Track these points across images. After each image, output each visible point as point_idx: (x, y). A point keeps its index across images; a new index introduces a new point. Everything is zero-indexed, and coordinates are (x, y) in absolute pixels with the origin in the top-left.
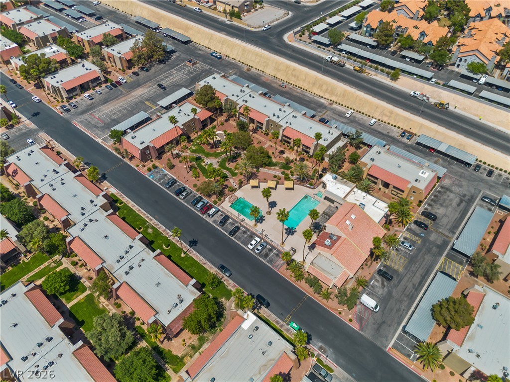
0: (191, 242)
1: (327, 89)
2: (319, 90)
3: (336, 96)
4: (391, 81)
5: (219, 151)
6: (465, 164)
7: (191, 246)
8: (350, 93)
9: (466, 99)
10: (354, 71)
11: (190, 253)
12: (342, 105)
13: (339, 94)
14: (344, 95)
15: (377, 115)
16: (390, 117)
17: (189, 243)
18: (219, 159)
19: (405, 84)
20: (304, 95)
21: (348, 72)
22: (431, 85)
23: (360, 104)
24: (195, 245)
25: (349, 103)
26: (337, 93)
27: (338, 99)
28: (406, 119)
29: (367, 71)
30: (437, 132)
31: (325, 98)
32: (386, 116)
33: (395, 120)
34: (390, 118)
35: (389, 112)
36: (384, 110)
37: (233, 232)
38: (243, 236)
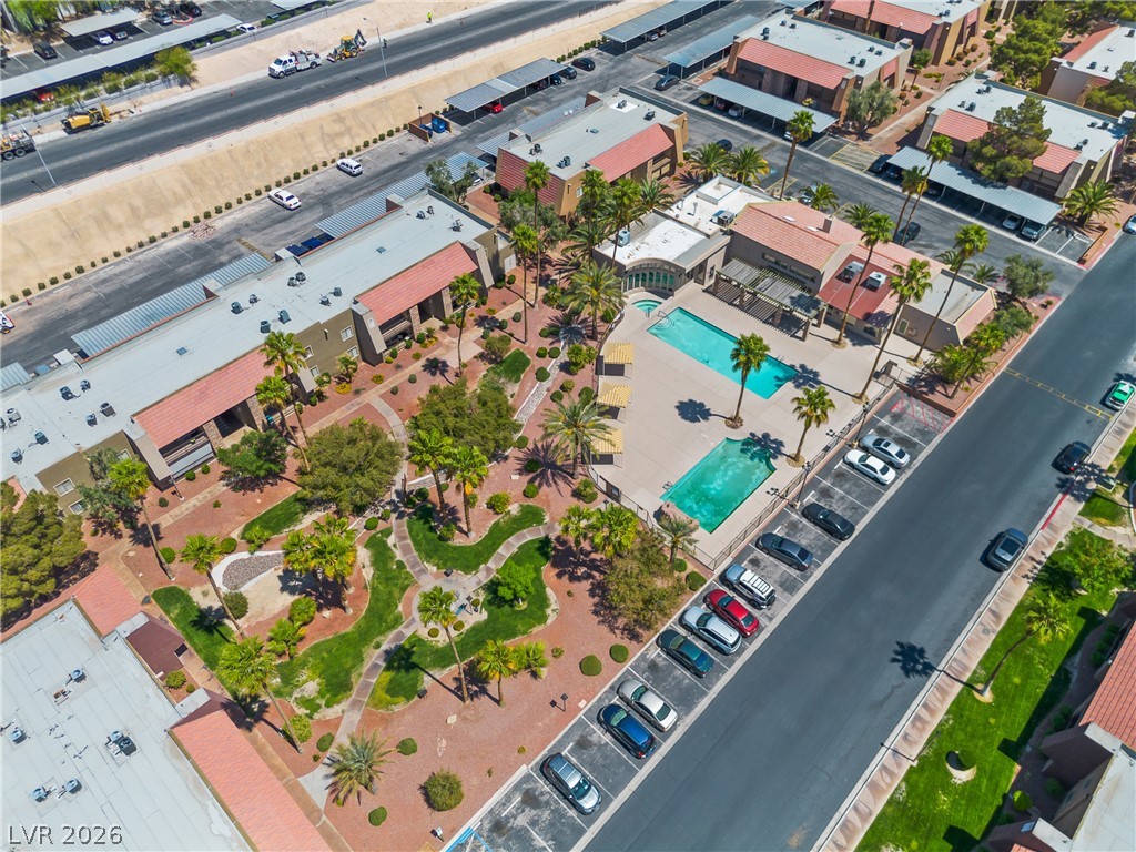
0: (907, 671)
1: (134, 210)
2: (112, 234)
3: (179, 201)
4: (186, 88)
5: (368, 573)
7: (928, 669)
8: (203, 161)
11: (966, 668)
12: (229, 206)
13: (179, 190)
14: (197, 182)
15: (320, 153)
16: (349, 130)
17: (914, 679)
18: (424, 571)
19: (217, 72)
20: (104, 281)
23: (259, 165)
24: (921, 652)
25: (235, 187)
26: (175, 193)
27: (195, 205)
28: (378, 104)
29: (111, 109)
31: (164, 235)
32: (340, 135)
33: (363, 126)
34: (353, 132)
35: (335, 121)
36: (322, 127)
37: (834, 527)
38: (842, 498)
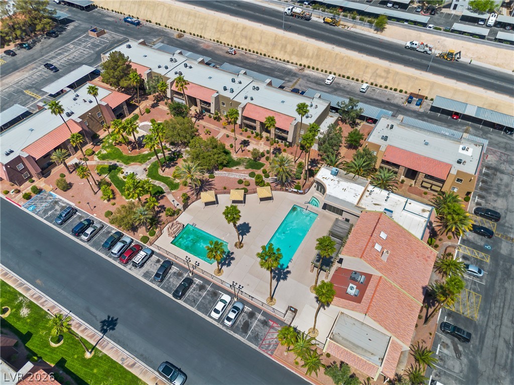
0: (103, 322)
1: (294, 50)
2: (282, 53)
3: (307, 57)
4: (376, 32)
5: (146, 152)
6: (505, 131)
7: (104, 331)
8: (326, 51)
9: (478, 45)
10: (324, 25)
11: (103, 348)
12: (317, 69)
13: (311, 54)
14: (318, 56)
15: (368, 77)
16: (387, 78)
17: (100, 325)
18: (147, 165)
19: (394, 34)
20: (263, 61)
21: (316, 26)
22: (429, 32)
23: (342, 65)
24: (113, 329)
25: (327, 66)
26: (308, 54)
27: (310, 62)
28: (409, 78)
29: (341, 23)
30: (456, 90)
31: (292, 63)
32: (381, 77)
33: (394, 81)
34: (387, 80)
35: (385, 71)
36: (377, 69)
37: (180, 292)
38: (200, 295)
